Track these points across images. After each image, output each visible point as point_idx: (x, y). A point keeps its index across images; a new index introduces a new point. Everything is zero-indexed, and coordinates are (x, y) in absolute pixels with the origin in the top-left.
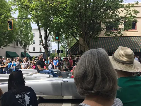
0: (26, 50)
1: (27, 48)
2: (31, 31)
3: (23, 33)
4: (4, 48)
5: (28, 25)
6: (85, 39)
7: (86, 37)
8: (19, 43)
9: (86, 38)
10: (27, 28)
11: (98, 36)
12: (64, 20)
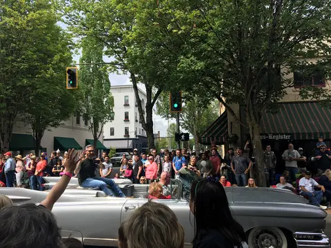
0: (98, 134)
1: (100, 130)
2: (108, 92)
3: (91, 95)
4: (52, 128)
5: (102, 77)
6: (251, 108)
7: (252, 102)
8: (81, 118)
9: (253, 105)
10: (100, 85)
11: (278, 99)
12: (202, 63)
